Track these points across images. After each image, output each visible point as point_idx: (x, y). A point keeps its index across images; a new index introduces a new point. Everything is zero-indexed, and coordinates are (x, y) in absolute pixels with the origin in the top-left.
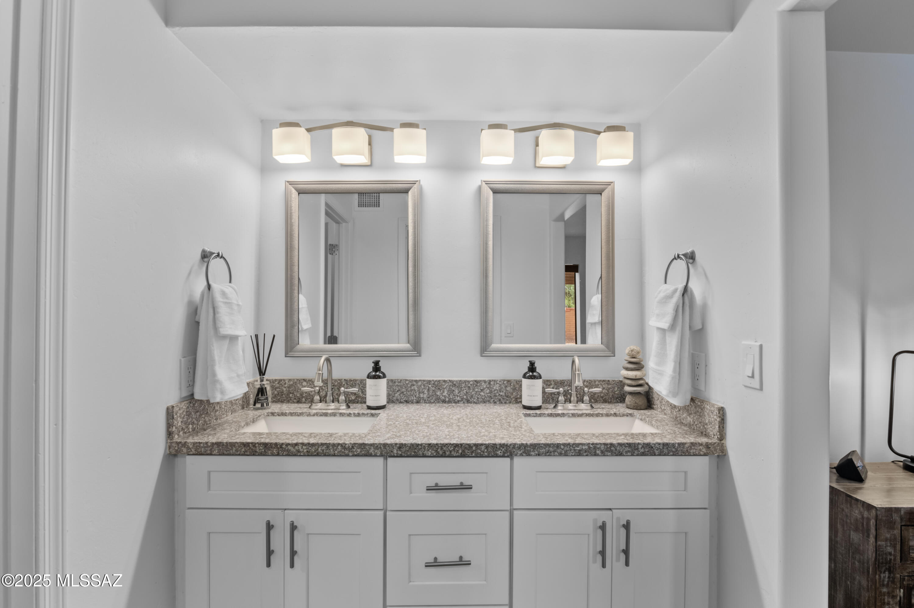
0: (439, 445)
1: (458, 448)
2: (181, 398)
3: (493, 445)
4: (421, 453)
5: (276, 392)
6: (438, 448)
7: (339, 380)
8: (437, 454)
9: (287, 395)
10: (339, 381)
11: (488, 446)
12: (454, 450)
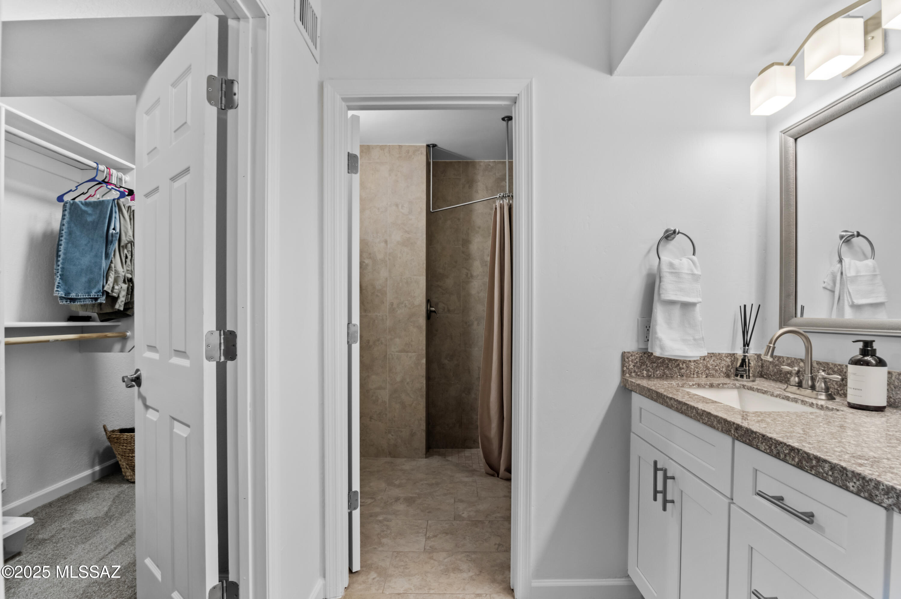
0: (773, 441)
1: (794, 453)
2: (638, 349)
3: (842, 469)
4: (755, 444)
5: (775, 370)
6: (772, 445)
7: (839, 365)
8: (770, 452)
9: (785, 375)
10: (839, 367)
11: (834, 467)
12: (789, 454)
